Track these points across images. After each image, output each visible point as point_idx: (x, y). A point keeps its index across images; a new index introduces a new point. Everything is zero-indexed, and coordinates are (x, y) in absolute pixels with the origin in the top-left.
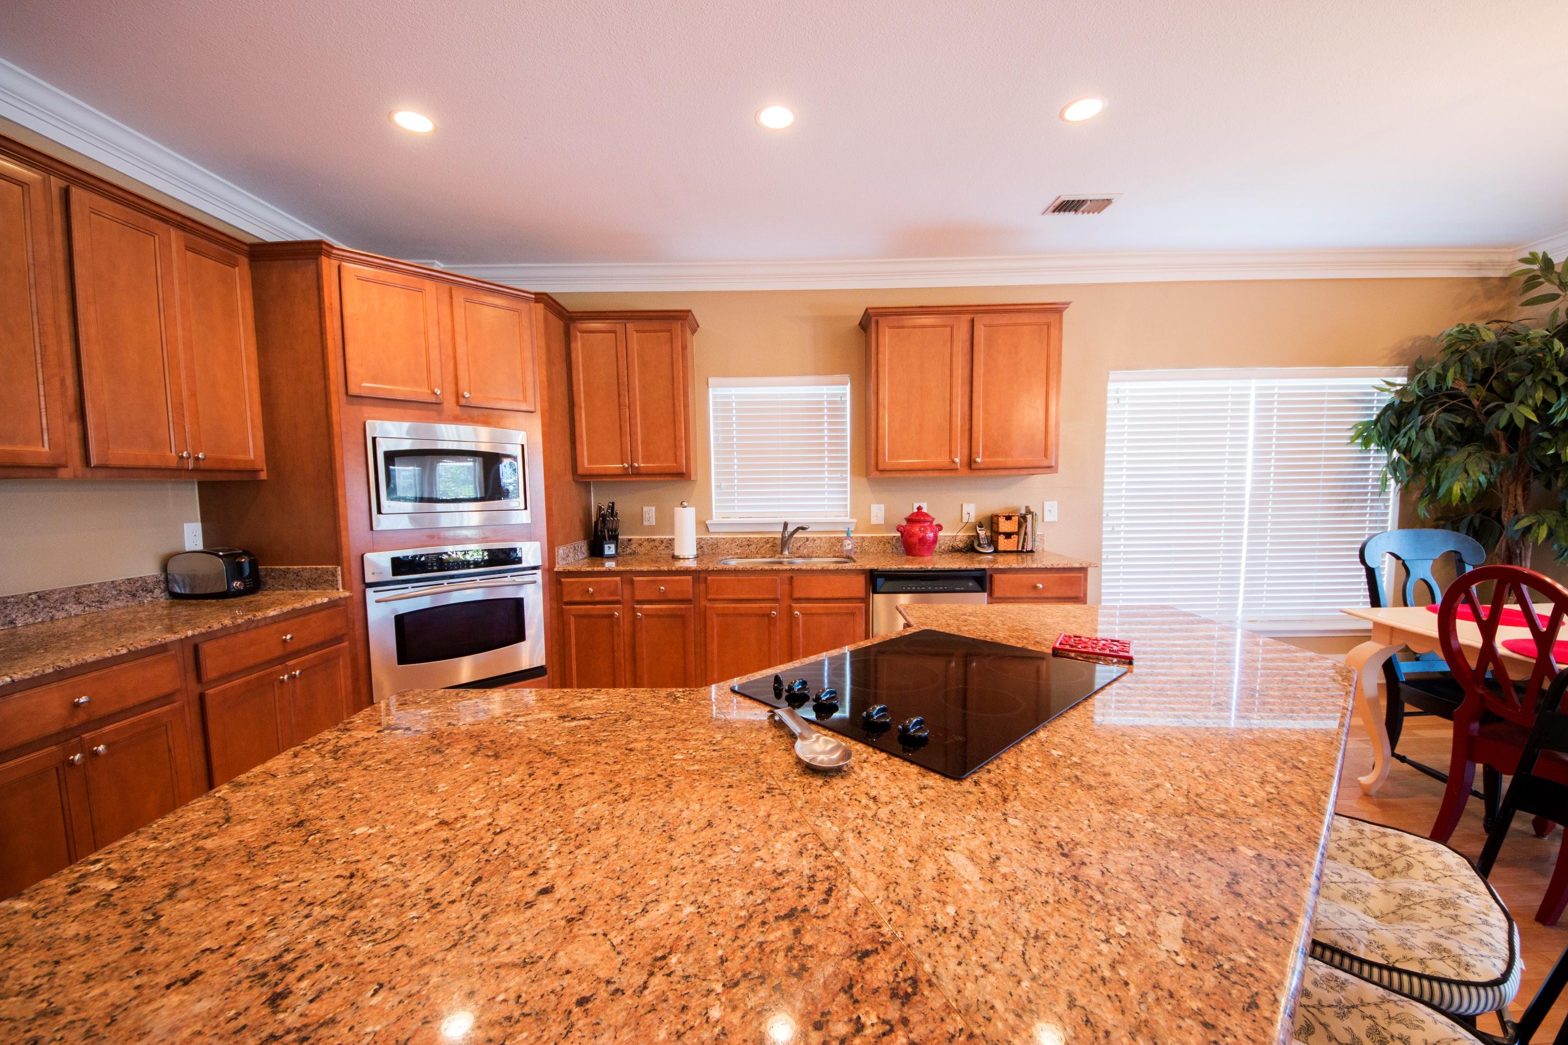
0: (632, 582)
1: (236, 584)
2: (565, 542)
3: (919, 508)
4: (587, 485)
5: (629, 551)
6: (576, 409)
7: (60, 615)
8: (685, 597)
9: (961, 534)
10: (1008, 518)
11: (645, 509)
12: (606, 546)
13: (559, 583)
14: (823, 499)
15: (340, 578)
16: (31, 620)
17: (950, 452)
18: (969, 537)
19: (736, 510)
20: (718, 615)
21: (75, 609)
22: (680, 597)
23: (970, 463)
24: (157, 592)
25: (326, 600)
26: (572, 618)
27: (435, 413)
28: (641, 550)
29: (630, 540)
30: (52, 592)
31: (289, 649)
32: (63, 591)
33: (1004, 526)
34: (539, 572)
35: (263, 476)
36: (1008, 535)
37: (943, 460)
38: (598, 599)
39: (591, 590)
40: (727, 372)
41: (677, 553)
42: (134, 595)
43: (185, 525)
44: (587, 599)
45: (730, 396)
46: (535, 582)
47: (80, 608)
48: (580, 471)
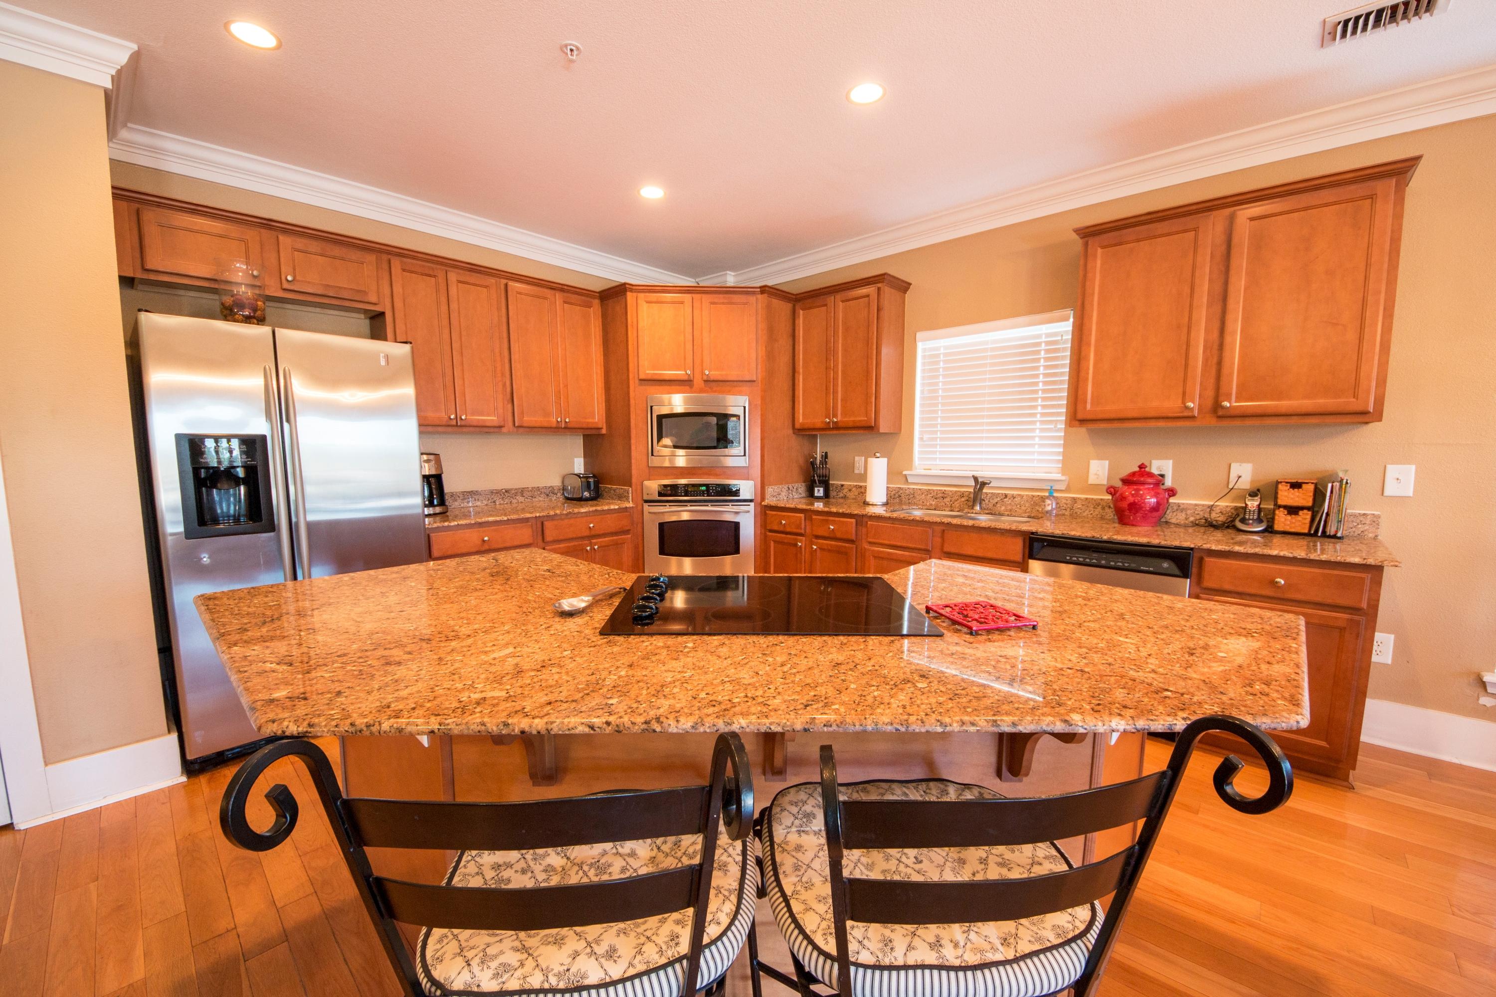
0: (811, 520)
1: (586, 494)
2: (780, 482)
3: (1142, 466)
4: (815, 437)
5: (841, 495)
6: (796, 374)
7: (514, 501)
8: (849, 537)
9: (1223, 504)
10: (1296, 485)
11: (857, 458)
12: (816, 489)
13: (766, 514)
14: (1033, 453)
15: (630, 495)
16: (502, 502)
17: (1184, 393)
18: (1236, 508)
19: (938, 462)
20: (875, 557)
21: (521, 499)
22: (845, 537)
23: (1217, 411)
24: (559, 494)
25: (617, 507)
26: (772, 544)
27: (688, 387)
28: (851, 495)
29: (842, 486)
30: (512, 489)
31: (593, 533)
32: (516, 489)
33: (1287, 496)
34: (752, 504)
35: (604, 431)
36: (1293, 510)
37: (1172, 405)
38: (788, 530)
39: (784, 522)
40: (934, 324)
41: (868, 500)
42: (548, 495)
43: (576, 459)
44: (782, 529)
45: (938, 349)
46: (749, 512)
47: (523, 498)
48: (797, 426)
